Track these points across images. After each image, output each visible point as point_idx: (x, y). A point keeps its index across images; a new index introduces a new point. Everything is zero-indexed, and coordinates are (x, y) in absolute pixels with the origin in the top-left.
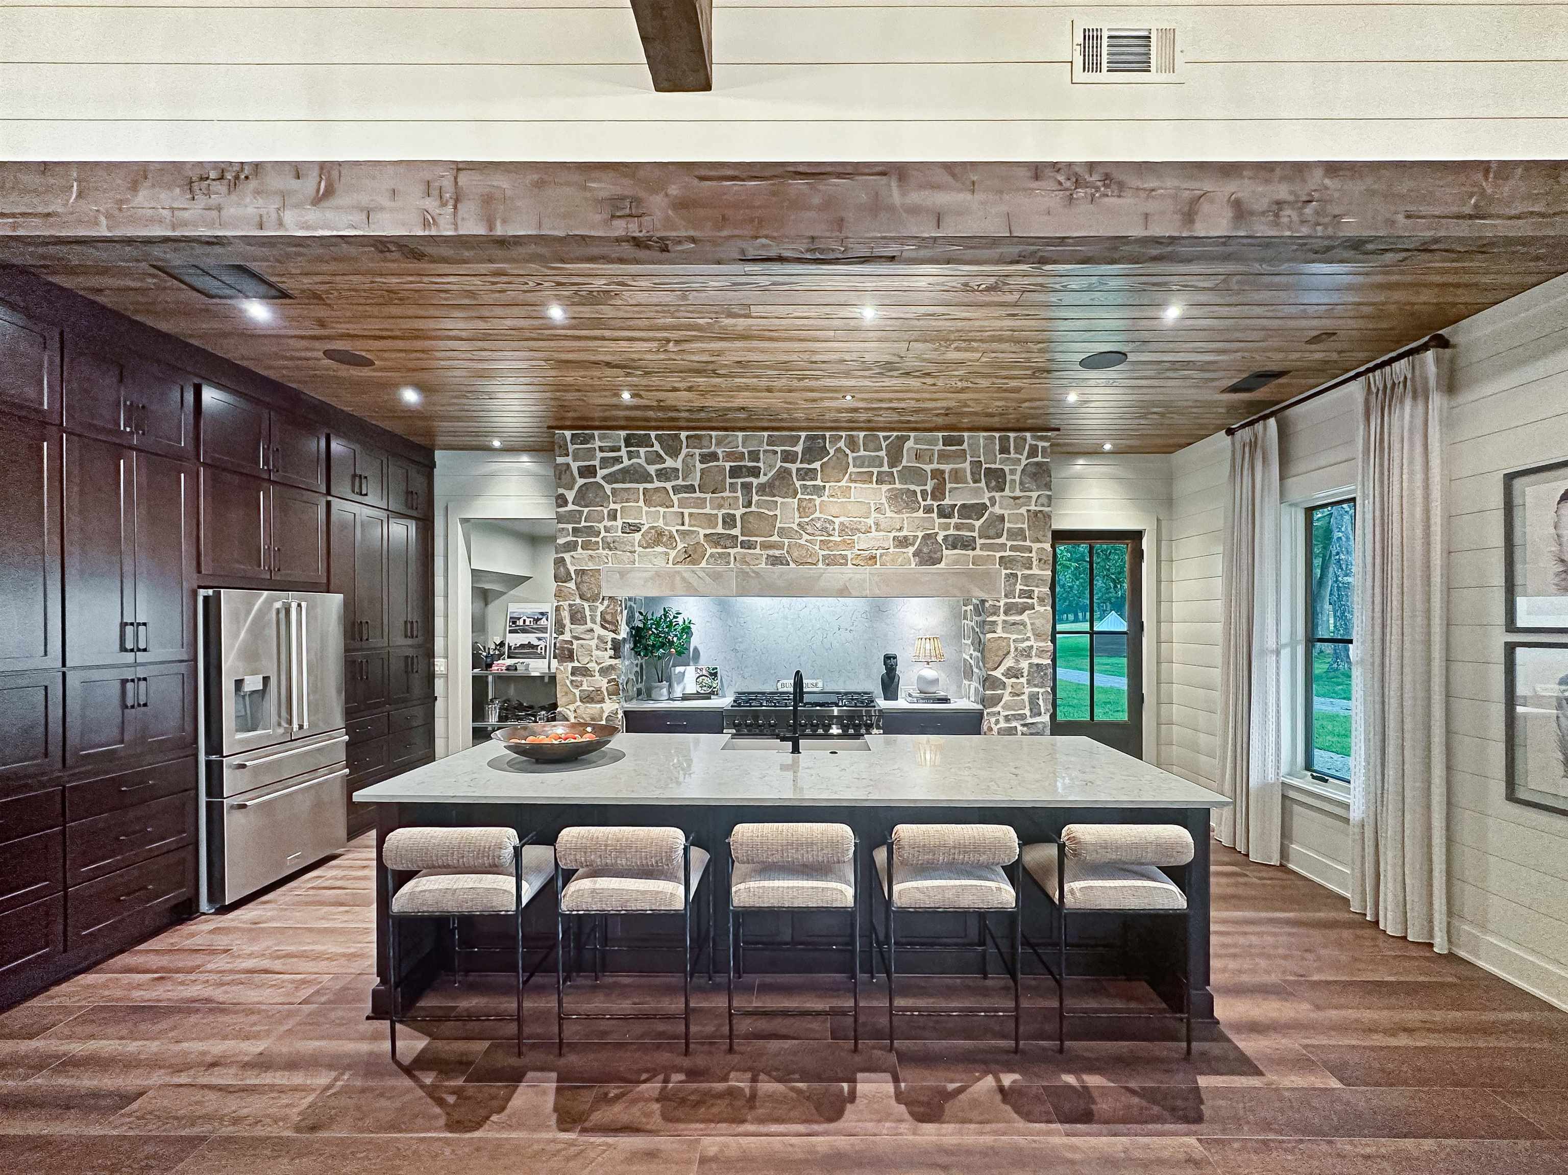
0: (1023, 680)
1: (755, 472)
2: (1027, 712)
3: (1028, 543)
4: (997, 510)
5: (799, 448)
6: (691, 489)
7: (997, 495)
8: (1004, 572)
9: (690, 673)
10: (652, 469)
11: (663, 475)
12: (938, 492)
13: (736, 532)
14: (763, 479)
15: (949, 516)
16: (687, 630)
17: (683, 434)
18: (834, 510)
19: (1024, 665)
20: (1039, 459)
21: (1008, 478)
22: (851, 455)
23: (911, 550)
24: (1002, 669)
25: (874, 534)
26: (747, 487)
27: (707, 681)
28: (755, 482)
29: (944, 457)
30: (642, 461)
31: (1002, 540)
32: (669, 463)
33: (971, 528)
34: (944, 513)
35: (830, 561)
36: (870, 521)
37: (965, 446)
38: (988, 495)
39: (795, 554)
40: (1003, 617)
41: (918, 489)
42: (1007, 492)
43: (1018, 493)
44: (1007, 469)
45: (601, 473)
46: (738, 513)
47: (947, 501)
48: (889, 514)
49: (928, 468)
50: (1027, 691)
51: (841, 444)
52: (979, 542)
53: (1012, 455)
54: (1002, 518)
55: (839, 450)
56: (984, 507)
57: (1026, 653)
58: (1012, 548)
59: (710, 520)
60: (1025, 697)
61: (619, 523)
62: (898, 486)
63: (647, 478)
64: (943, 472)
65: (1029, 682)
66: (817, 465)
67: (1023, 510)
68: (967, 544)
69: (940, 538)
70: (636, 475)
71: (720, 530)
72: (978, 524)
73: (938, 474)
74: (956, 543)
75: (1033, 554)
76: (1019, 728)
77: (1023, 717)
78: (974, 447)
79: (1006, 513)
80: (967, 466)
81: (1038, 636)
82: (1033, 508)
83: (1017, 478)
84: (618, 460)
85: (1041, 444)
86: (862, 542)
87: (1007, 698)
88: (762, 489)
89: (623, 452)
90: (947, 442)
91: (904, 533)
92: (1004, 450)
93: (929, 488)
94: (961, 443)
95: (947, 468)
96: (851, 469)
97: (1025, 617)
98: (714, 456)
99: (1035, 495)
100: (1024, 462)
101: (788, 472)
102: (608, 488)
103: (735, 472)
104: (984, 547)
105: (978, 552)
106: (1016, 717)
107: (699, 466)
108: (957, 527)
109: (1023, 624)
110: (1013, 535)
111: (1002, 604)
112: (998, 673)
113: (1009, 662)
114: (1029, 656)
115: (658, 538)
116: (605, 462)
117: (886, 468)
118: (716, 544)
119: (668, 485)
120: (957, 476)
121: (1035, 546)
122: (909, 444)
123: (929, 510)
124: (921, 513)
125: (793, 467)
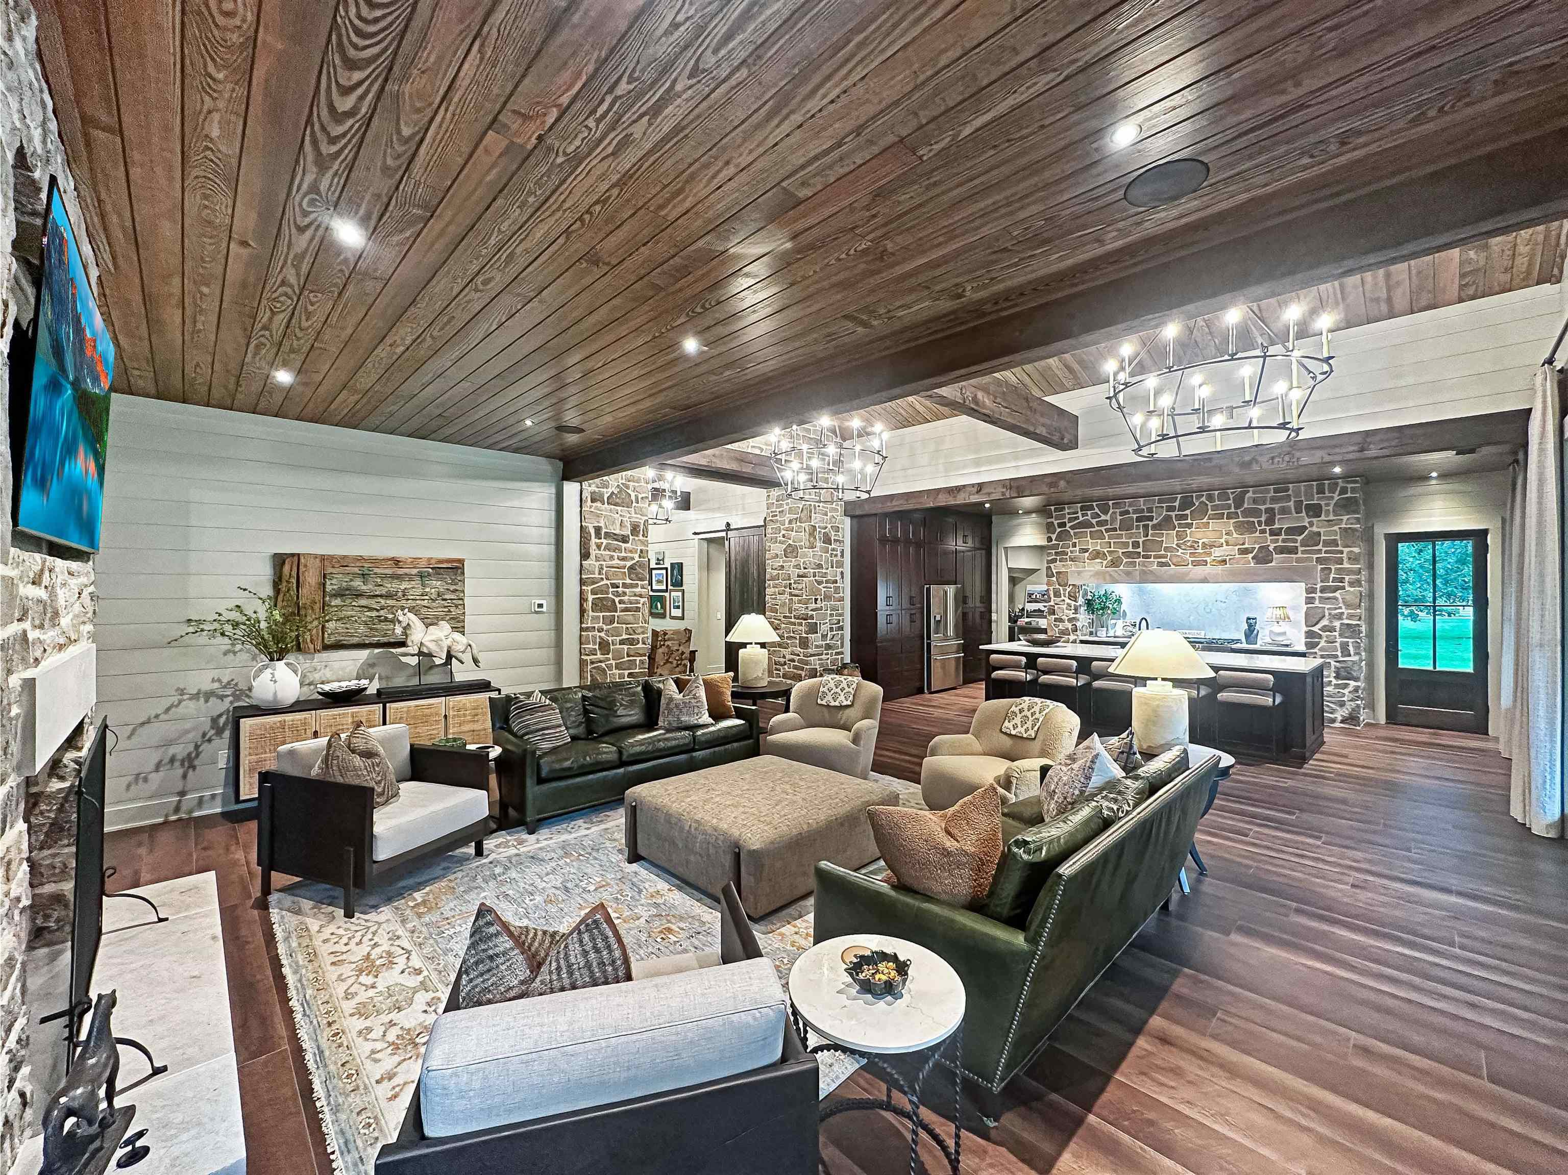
0: (1336, 634)
1: (1151, 519)
2: (1339, 653)
3: (1340, 548)
4: (1315, 529)
5: (1177, 504)
6: (1115, 529)
7: (1315, 520)
8: (1320, 567)
9: (1120, 623)
10: (1094, 521)
11: (1100, 524)
12: (1270, 521)
13: (1140, 550)
14: (1155, 522)
15: (1279, 534)
16: (1119, 601)
17: (1111, 503)
18: (1199, 535)
19: (1337, 624)
20: (1349, 495)
21: (1324, 508)
22: (1210, 504)
23: (1251, 555)
24: (1319, 626)
25: (1225, 547)
26: (1146, 527)
27: (1131, 628)
28: (1150, 523)
29: (1274, 500)
30: (1089, 517)
31: (1320, 547)
32: (1103, 517)
33: (1296, 541)
34: (1272, 533)
35: (1196, 564)
36: (1223, 541)
37: (1290, 492)
38: (1307, 520)
39: (1175, 560)
40: (1319, 594)
41: (1256, 520)
42: (1323, 517)
43: (1331, 517)
44: (1323, 503)
45: (1068, 525)
46: (1141, 541)
47: (1276, 526)
48: (1235, 535)
49: (1263, 507)
50: (1339, 640)
51: (1204, 499)
52: (1300, 549)
53: (1327, 494)
54: (1319, 534)
55: (1202, 502)
56: (1305, 528)
57: (1340, 617)
58: (1326, 552)
59: (1126, 545)
60: (1338, 644)
61: (1077, 549)
62: (1241, 519)
63: (1092, 526)
64: (1273, 509)
65: (1340, 635)
66: (1188, 512)
67: (1336, 528)
68: (1294, 551)
69: (1271, 548)
70: (1087, 525)
71: (1130, 549)
72: (1300, 538)
73: (1270, 511)
74: (1281, 550)
75: (1345, 555)
76: (1333, 663)
77: (1336, 656)
78: (1297, 494)
79: (1322, 530)
80: (1291, 504)
81: (1348, 606)
82: (1343, 526)
83: (1331, 508)
84: (1077, 518)
85: (1349, 486)
86: (1217, 553)
87: (1323, 643)
88: (1154, 527)
89: (1080, 514)
90: (1276, 491)
91: (1246, 546)
92: (1321, 491)
93: (1263, 519)
94: (1287, 490)
95: (1276, 506)
96: (1210, 512)
97: (1337, 594)
98: (1127, 512)
99: (1345, 518)
100: (1336, 498)
101: (1170, 517)
102: (1072, 532)
103: (1139, 520)
104: (1303, 552)
105: (1300, 555)
106: (1329, 656)
107: (1119, 518)
108: (1284, 541)
109: (1336, 598)
110: (1327, 543)
111: (1318, 586)
112: (1316, 629)
113: (1325, 622)
114: (1340, 618)
115: (1097, 555)
116: (1070, 520)
117: (1233, 510)
118: (1129, 557)
119: (1103, 529)
120: (1284, 511)
121: (1346, 550)
122: (1250, 494)
123: (1263, 532)
124: (1257, 534)
125: (1173, 514)
